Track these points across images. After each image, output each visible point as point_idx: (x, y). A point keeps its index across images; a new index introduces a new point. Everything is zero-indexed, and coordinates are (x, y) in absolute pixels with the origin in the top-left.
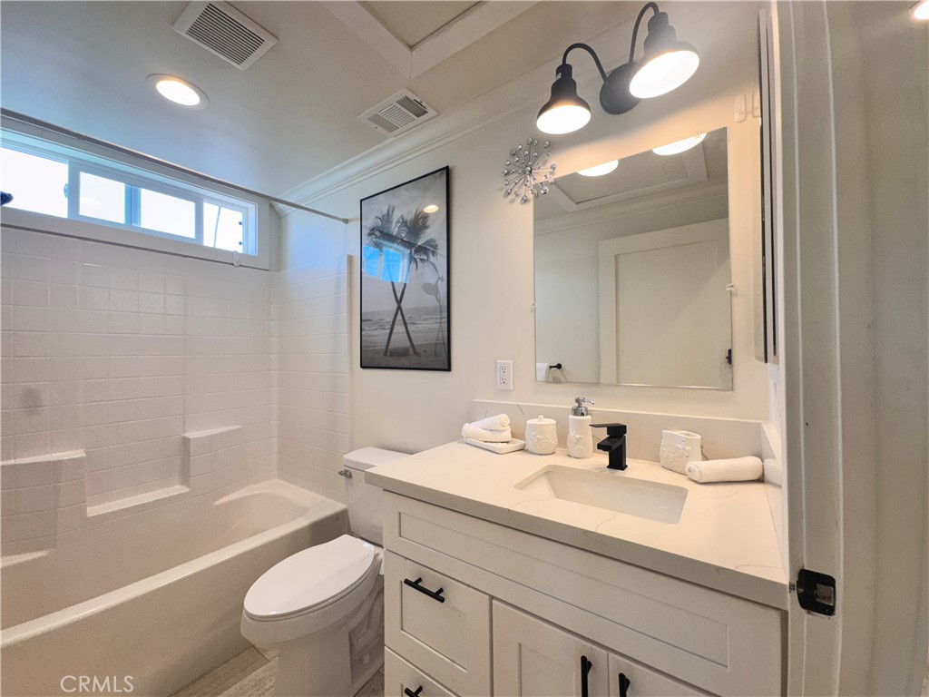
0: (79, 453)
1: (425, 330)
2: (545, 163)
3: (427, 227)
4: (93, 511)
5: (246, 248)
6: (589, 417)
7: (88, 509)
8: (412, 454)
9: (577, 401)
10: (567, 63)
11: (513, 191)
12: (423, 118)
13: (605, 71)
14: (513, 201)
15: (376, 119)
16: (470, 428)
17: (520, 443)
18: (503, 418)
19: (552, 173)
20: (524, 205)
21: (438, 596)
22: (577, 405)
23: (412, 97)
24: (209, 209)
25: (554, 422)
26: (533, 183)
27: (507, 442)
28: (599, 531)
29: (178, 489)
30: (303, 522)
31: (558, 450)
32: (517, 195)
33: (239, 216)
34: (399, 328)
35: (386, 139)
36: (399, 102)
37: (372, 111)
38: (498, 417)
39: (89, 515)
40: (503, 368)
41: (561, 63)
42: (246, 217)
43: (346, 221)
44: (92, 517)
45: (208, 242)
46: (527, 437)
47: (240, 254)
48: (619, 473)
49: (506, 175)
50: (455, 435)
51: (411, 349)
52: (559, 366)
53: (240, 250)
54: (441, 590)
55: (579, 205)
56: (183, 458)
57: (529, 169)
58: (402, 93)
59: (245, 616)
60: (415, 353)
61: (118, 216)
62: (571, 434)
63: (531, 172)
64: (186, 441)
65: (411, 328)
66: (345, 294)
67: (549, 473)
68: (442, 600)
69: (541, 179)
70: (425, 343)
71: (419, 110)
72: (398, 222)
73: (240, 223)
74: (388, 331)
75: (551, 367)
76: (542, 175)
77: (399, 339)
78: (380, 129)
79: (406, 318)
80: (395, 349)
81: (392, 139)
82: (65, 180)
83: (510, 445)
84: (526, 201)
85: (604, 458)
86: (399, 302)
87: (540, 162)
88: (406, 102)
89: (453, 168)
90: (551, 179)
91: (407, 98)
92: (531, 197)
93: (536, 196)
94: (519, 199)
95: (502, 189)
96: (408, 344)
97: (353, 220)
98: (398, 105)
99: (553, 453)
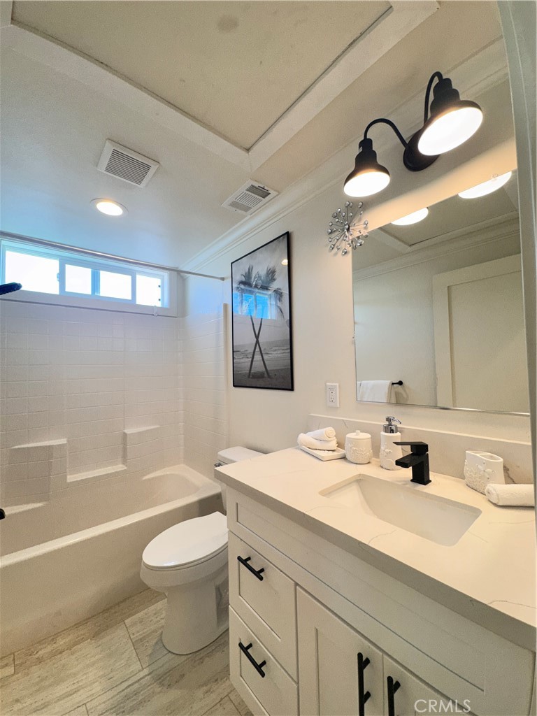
0: (63, 441)
1: (275, 358)
2: (360, 220)
3: (274, 280)
4: (71, 478)
5: (163, 304)
6: (398, 434)
7: (68, 477)
8: (266, 453)
9: (388, 419)
10: (368, 137)
11: (336, 246)
12: (268, 198)
13: (405, 138)
14: (336, 254)
15: (234, 204)
16: (304, 438)
17: (341, 452)
18: (330, 431)
19: (365, 228)
20: (346, 255)
21: (259, 574)
22: (387, 423)
23: (256, 185)
24: (140, 279)
25: (369, 436)
26: (351, 238)
27: (333, 451)
28: (370, 545)
29: (120, 467)
30: (193, 498)
31: (374, 460)
32: (338, 249)
33: (158, 281)
34: (258, 357)
35: (245, 216)
36: (248, 190)
37: (230, 199)
38: (325, 429)
39: (68, 481)
40: (332, 389)
41: (363, 139)
42: (163, 282)
43: (223, 279)
44: (71, 483)
45: (139, 301)
46: (346, 448)
47: (158, 308)
48: (420, 487)
49: (330, 233)
50: (294, 443)
51: (266, 373)
52: (400, 383)
53: (159, 304)
54: (262, 570)
55: (413, 247)
56: (123, 447)
57: (347, 227)
58: (249, 183)
59: (142, 564)
60: (269, 376)
61: (87, 290)
62: (382, 448)
63: (348, 230)
64: (125, 434)
65: (265, 357)
66: (222, 333)
67: (360, 481)
68: (261, 579)
69: (356, 234)
70: (275, 368)
71: (263, 193)
72: (255, 277)
73: (159, 286)
74: (250, 359)
75: (393, 384)
76: (358, 230)
77: (258, 366)
78: (239, 211)
79: (262, 350)
80: (255, 373)
81: (249, 216)
82: (57, 270)
83: (335, 453)
84: (346, 253)
85: (408, 473)
86: (257, 337)
87: (355, 221)
88: (252, 189)
89: (292, 232)
90: (364, 233)
91: (253, 186)
92: (350, 249)
93: (354, 248)
94: (340, 253)
95: (327, 245)
96: (264, 369)
97: (227, 278)
98: (247, 192)
99: (369, 463)
